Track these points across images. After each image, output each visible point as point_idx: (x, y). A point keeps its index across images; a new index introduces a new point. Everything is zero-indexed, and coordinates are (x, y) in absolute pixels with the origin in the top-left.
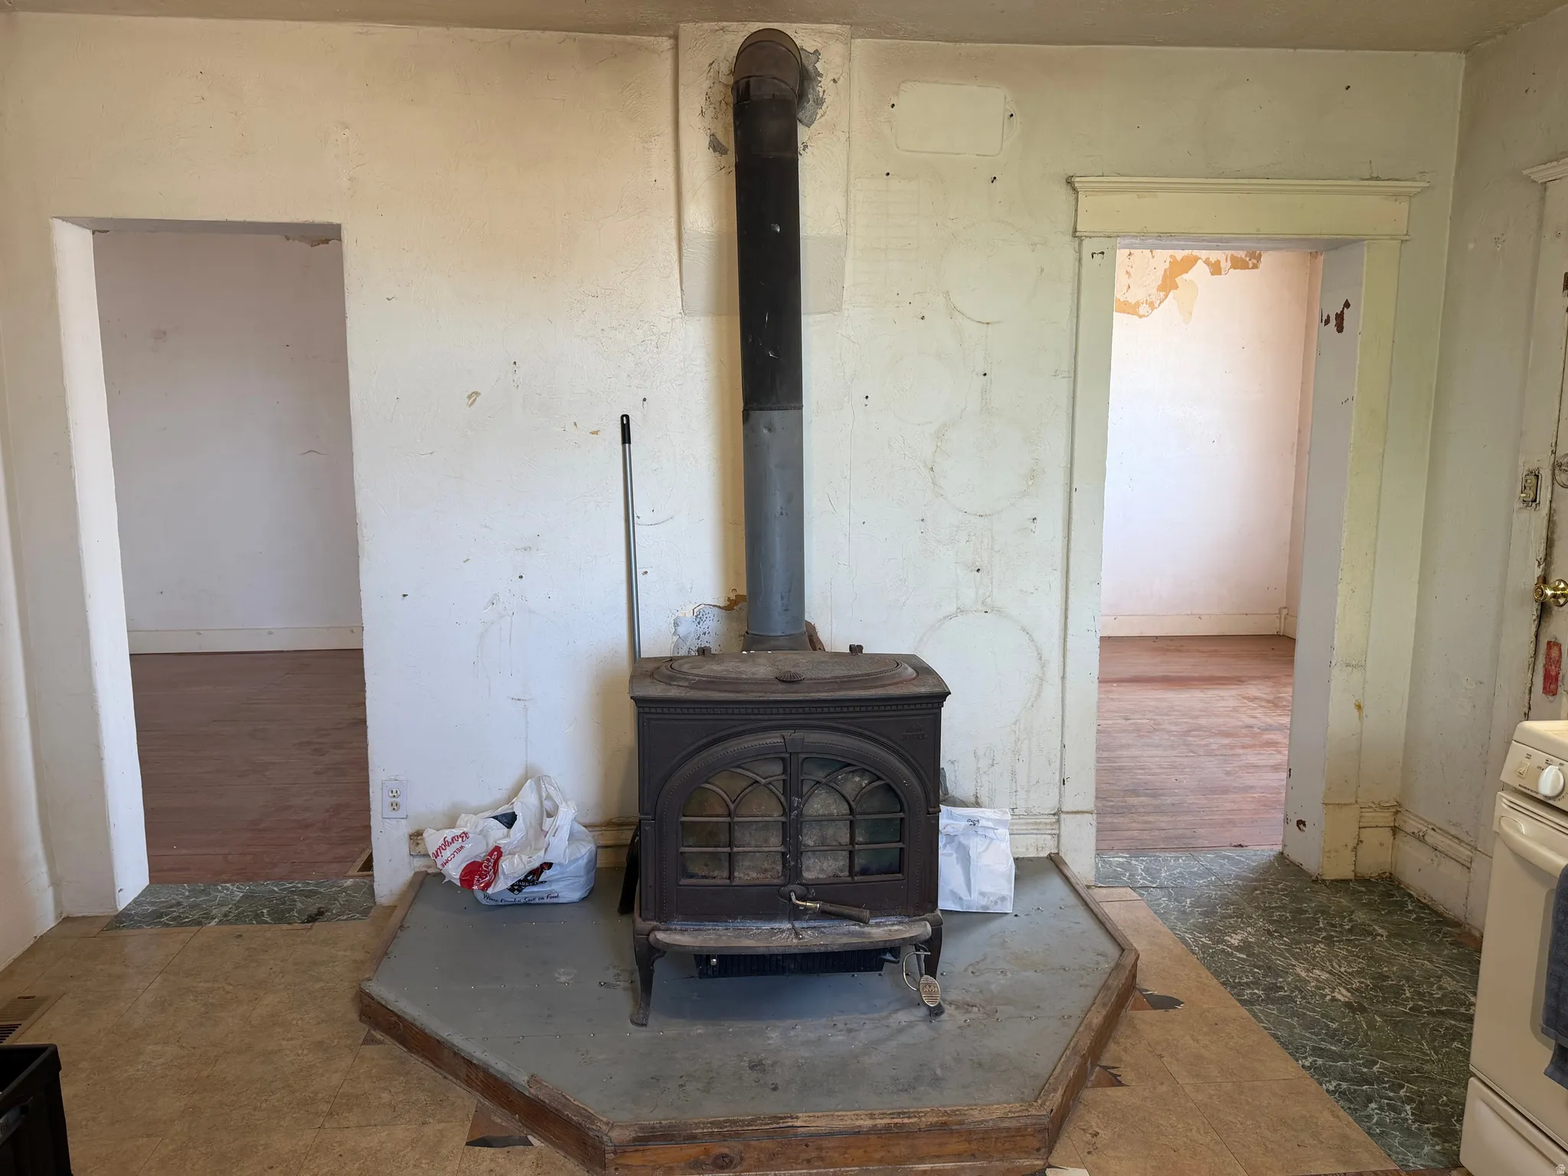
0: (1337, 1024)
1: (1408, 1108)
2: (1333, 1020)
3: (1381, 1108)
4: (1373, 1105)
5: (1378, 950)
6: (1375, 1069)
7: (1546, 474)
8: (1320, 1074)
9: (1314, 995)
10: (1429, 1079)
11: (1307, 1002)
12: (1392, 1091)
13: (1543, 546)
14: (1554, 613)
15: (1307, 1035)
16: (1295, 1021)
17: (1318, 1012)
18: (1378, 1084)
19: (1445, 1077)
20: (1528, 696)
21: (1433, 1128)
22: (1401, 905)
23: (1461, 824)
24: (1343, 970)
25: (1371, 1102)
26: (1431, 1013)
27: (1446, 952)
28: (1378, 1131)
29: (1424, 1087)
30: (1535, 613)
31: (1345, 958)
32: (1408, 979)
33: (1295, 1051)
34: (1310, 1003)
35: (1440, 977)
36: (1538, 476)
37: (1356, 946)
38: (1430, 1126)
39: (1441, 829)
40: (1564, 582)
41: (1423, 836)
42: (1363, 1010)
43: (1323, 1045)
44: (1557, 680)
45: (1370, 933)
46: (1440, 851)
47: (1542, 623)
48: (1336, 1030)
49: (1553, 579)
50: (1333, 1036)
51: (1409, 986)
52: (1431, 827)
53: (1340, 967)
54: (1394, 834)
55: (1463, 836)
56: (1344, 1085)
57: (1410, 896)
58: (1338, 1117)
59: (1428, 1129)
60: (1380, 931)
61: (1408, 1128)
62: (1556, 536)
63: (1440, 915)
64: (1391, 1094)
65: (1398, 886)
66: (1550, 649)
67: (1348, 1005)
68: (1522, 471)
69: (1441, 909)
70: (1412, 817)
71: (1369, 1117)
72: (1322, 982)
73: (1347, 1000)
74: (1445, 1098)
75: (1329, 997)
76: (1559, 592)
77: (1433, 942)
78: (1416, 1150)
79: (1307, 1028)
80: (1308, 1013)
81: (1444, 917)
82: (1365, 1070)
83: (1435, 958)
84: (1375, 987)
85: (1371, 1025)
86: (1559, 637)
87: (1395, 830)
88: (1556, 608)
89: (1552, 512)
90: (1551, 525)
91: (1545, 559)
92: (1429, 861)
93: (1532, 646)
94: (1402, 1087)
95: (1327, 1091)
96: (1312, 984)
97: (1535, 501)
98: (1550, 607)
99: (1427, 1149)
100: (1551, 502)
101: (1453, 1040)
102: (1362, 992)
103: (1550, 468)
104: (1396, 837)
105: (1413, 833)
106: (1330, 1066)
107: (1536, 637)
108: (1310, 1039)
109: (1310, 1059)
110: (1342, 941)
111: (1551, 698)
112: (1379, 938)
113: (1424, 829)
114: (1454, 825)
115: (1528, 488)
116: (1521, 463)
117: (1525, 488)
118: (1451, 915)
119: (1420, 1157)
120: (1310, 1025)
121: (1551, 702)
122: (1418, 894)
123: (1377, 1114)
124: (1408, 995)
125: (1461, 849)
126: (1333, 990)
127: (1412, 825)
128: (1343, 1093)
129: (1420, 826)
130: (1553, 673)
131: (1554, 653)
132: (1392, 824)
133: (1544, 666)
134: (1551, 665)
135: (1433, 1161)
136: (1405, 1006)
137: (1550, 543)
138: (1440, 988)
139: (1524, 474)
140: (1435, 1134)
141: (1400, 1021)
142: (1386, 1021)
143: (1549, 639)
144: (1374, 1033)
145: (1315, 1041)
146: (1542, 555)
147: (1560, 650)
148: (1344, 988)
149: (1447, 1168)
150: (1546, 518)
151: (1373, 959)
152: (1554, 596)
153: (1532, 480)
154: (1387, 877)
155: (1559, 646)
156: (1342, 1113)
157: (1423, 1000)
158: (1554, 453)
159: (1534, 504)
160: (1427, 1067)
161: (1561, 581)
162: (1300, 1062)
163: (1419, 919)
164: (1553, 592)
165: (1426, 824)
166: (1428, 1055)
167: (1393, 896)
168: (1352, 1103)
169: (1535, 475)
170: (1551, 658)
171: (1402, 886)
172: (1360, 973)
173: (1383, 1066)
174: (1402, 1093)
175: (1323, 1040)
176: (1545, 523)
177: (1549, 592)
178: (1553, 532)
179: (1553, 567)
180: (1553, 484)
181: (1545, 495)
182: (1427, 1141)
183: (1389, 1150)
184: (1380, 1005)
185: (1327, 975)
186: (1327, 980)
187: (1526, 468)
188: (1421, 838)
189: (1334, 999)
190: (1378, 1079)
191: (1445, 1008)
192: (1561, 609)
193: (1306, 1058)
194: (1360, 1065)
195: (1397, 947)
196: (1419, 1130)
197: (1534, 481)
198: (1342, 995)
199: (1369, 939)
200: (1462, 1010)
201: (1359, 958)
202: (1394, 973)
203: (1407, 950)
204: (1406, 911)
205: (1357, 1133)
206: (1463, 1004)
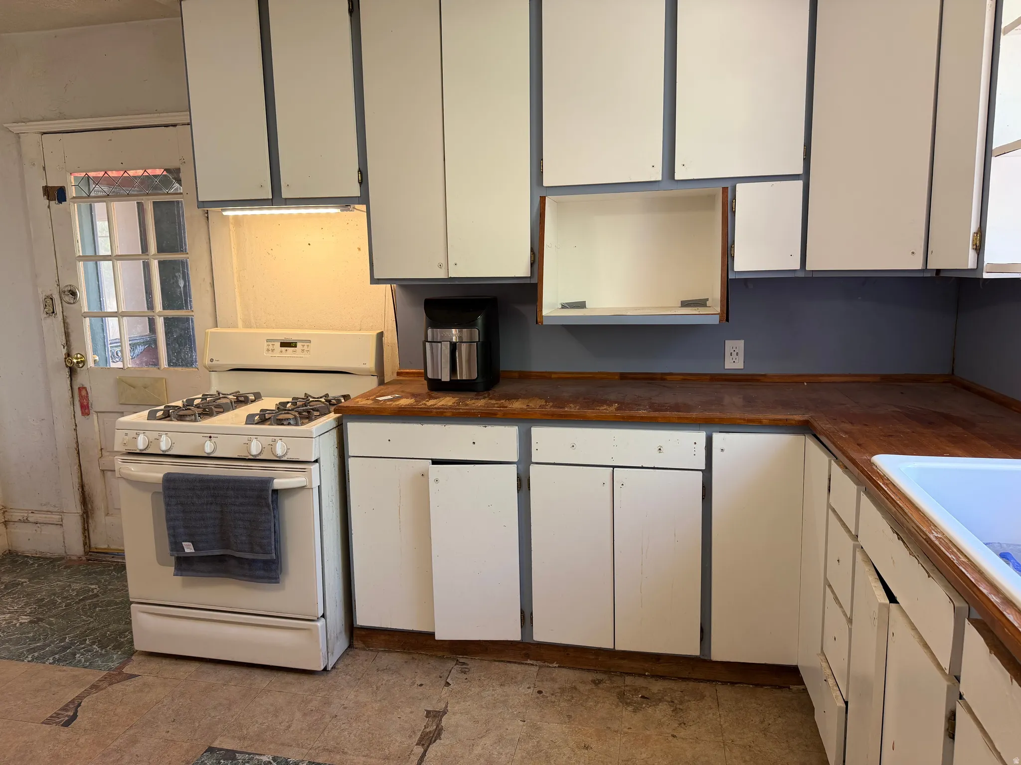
0: (32, 633)
1: (95, 646)
2: (29, 633)
3: (82, 654)
4: (78, 655)
5: (29, 590)
6: (67, 640)
7: (56, 297)
8: (41, 659)
9: (9, 627)
10: (94, 630)
11: (7, 633)
12: (82, 644)
13: (64, 337)
14: (78, 372)
15: (19, 647)
16: (7, 645)
17: (18, 634)
18: (74, 646)
19: (102, 625)
20: (74, 420)
21: (112, 647)
22: (26, 563)
23: (49, 503)
24: (16, 608)
25: (76, 655)
26: (77, 603)
27: (65, 573)
28: (88, 664)
29: (96, 634)
30: (68, 374)
31: (13, 602)
32: (54, 594)
33: (19, 658)
34: (10, 632)
35: (70, 585)
36: (52, 299)
37: (14, 594)
38: (110, 647)
39: (36, 511)
40: (80, 354)
41: (27, 519)
42: (41, 620)
43: (32, 646)
44: (88, 407)
45: (18, 584)
46: (39, 523)
47: (73, 379)
48: (33, 636)
49: (74, 353)
50: (34, 639)
51: (57, 597)
52: (31, 512)
53: (13, 607)
54: (6, 526)
55: (51, 509)
56: (57, 656)
57: (27, 557)
58: (64, 671)
59: (110, 649)
60: (23, 580)
61: (101, 654)
62: (70, 331)
63: (50, 558)
64: (83, 646)
65: (17, 555)
66: (81, 391)
67: (31, 622)
68: (42, 297)
69: (49, 555)
70: (16, 511)
71: (80, 661)
72: (8, 620)
73: (29, 620)
74: (108, 633)
75: (18, 625)
76: (79, 360)
77: (55, 572)
78: (111, 660)
79: (15, 645)
80: (12, 637)
81: (52, 559)
82: (62, 644)
83: (61, 579)
84: (40, 607)
85: (50, 624)
86: (84, 384)
87: (6, 523)
88: (79, 369)
89: (65, 318)
90: (66, 325)
91: (67, 344)
92: (35, 531)
93: (70, 392)
94: (86, 640)
95: (50, 664)
96: (4, 623)
97: (53, 312)
98: (76, 369)
99: (115, 657)
100: (63, 312)
101: (96, 608)
102: (35, 612)
103: (58, 294)
104: (8, 527)
105: (20, 520)
106: (43, 652)
107: (71, 387)
108: (23, 648)
109: (30, 656)
110: (5, 595)
111: (87, 417)
112: (25, 584)
113: (26, 515)
114: (45, 505)
115: (48, 306)
116: (39, 292)
117: (46, 306)
118: (56, 556)
119: (115, 661)
120: (17, 642)
121: (88, 419)
122: (32, 554)
123: (82, 657)
124: (60, 601)
125: (53, 516)
126: (18, 620)
127: (17, 516)
128: (59, 660)
129: (22, 514)
130: (85, 404)
131: (84, 393)
132: (3, 520)
133: (79, 401)
134: (83, 400)
135: (121, 659)
136: (62, 607)
137: (67, 335)
138: (73, 590)
139: (43, 299)
140: (114, 648)
141: (64, 615)
142: (57, 618)
143: (79, 386)
144: (55, 626)
145: (26, 647)
146: (64, 342)
147: (86, 390)
148: (23, 615)
149: (128, 658)
150: (62, 321)
151: (28, 595)
152: (78, 362)
153: (49, 301)
154: (7, 553)
155: (85, 388)
156: (65, 668)
157: (69, 600)
158: (58, 285)
159: (53, 314)
160: (91, 626)
161: (77, 354)
162: (25, 660)
163: (40, 565)
164: (76, 360)
165: (27, 512)
166: (88, 620)
167: (17, 561)
168: (67, 661)
169: (51, 298)
170: (82, 396)
171: (19, 554)
172: (27, 604)
173: (70, 637)
174: (87, 642)
175: (30, 644)
176: (62, 324)
177: (75, 361)
178: (68, 329)
179: (72, 347)
180: (62, 302)
181: (58, 309)
182: (113, 654)
183: (99, 668)
184: (48, 613)
185: (9, 615)
186: (10, 617)
187: (44, 294)
188: (26, 521)
189: (21, 624)
190: (72, 643)
191: (82, 597)
192: (82, 369)
193: (27, 657)
194: (58, 643)
195: (38, 583)
196: (106, 651)
197: (51, 302)
198: (25, 619)
199: (19, 587)
200: (91, 593)
201: (20, 598)
202: (45, 595)
203: (44, 582)
204: (30, 565)
205: (78, 671)
206: (89, 591)
